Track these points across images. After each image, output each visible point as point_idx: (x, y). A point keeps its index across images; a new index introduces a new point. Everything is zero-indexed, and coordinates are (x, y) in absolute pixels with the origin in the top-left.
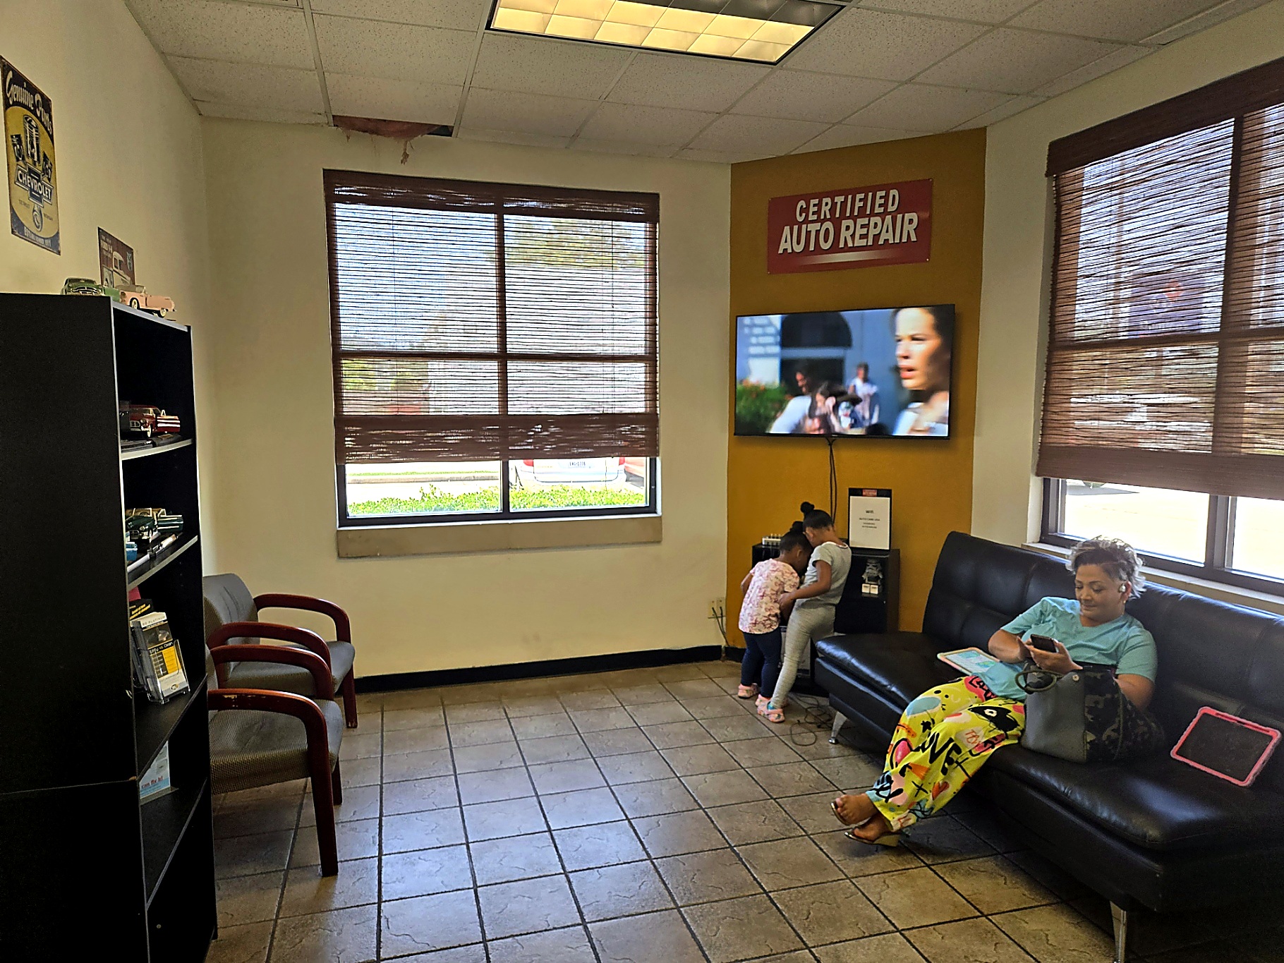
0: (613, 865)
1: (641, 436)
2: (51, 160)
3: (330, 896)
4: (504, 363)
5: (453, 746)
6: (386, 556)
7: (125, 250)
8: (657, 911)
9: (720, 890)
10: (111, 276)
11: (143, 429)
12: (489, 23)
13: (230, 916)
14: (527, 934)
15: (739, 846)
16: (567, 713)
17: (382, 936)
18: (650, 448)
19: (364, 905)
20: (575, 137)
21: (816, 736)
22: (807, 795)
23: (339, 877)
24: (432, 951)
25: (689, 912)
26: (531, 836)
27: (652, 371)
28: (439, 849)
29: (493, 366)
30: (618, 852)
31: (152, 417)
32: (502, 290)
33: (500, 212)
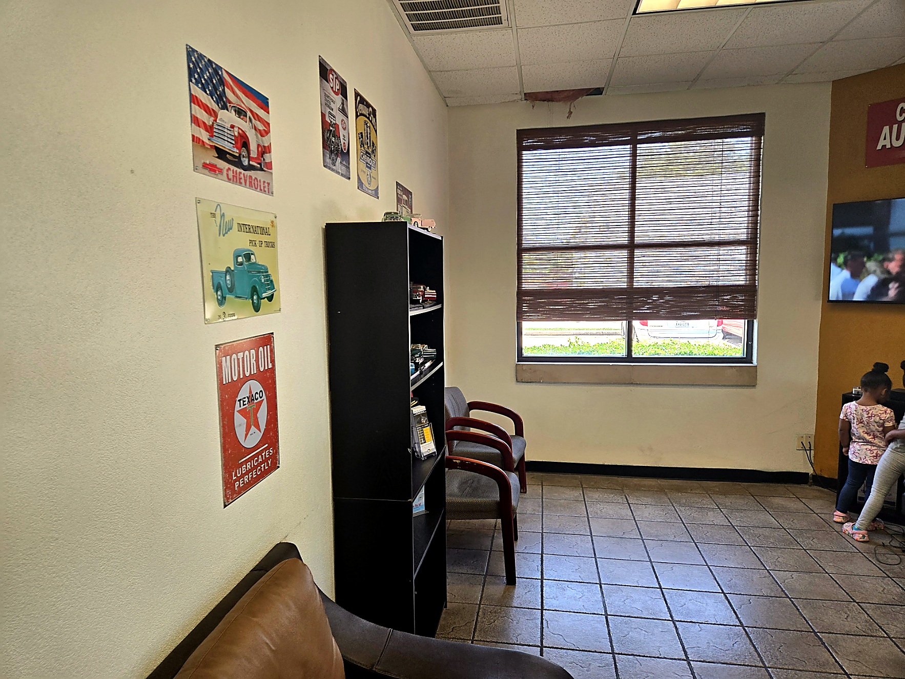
0: (711, 624)
1: (741, 303)
2: (376, 145)
3: (512, 598)
4: (632, 251)
5: (590, 516)
6: (546, 383)
7: (408, 193)
8: (748, 666)
9: (804, 663)
10: (402, 209)
11: (418, 298)
12: (636, 9)
13: (454, 596)
14: (644, 656)
15: (823, 633)
16: (674, 507)
17: (544, 631)
18: (748, 312)
19: (532, 609)
20: (695, 80)
21: (900, 558)
22: (889, 605)
23: (517, 587)
24: (577, 650)
25: (776, 673)
26: (646, 588)
27: (753, 252)
28: (581, 584)
29: (625, 253)
30: (715, 615)
31: (422, 291)
32: (633, 198)
33: (634, 143)
